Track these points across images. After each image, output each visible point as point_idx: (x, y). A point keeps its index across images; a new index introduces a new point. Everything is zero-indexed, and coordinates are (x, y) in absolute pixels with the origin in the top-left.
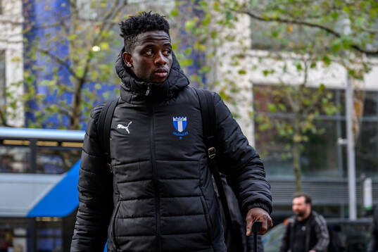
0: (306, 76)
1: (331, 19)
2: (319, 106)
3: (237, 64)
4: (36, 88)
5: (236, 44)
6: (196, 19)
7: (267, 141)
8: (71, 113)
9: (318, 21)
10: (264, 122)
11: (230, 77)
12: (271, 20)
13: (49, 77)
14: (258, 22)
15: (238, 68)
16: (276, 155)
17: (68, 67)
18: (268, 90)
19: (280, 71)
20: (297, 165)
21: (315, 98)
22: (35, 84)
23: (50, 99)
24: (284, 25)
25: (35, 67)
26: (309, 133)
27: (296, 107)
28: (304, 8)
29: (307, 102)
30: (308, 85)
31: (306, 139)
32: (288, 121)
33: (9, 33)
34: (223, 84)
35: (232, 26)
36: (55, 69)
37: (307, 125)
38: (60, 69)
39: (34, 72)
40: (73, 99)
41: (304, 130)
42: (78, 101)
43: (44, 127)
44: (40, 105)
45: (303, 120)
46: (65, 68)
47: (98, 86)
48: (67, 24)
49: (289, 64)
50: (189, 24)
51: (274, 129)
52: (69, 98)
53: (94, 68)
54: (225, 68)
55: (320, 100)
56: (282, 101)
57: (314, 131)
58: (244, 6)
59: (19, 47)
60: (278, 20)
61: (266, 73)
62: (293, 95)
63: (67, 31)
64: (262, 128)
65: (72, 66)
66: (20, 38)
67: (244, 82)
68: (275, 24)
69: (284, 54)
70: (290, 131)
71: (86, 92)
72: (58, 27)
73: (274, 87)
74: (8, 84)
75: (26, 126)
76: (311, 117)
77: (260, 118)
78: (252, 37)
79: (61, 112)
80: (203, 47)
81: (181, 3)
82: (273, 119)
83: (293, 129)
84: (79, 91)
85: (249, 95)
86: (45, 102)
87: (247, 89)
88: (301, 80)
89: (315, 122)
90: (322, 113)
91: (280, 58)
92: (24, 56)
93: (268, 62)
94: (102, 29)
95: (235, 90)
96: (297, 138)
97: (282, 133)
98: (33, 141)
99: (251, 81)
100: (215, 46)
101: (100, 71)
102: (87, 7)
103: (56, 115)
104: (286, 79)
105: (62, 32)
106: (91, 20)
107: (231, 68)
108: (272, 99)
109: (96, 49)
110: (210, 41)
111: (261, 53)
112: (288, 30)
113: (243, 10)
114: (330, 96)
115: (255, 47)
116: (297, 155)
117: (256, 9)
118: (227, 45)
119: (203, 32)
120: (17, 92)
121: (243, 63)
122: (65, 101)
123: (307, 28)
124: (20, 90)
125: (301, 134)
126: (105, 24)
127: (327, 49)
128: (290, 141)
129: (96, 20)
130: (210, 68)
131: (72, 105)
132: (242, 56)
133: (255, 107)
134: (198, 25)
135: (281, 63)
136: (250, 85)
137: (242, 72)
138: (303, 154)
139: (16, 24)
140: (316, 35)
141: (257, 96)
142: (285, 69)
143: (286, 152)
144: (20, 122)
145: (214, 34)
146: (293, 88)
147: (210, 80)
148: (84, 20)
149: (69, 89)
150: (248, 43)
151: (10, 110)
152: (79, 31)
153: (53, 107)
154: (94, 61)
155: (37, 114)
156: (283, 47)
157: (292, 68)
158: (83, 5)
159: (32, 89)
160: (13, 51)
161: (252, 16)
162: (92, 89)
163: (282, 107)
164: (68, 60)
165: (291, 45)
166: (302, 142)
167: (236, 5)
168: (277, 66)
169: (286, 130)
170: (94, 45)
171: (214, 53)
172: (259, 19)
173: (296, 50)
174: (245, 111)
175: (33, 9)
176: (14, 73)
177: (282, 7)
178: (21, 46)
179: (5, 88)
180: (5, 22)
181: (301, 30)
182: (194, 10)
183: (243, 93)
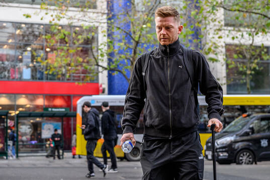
0: (253, 40)
1: (266, 10)
2: (260, 55)
3: (217, 34)
4: (114, 46)
5: (217, 23)
6: (197, 10)
7: (233, 73)
8: (131, 59)
9: (259, 11)
10: (231, 64)
11: (214, 40)
12: (235, 11)
13: (120, 41)
14: (228, 12)
15: (218, 36)
16: (237, 81)
17: (130, 36)
18: (233, 47)
19: (240, 37)
20: (248, 86)
21: (258, 51)
22: (113, 44)
23: (120, 52)
24: (242, 13)
25: (114, 36)
26: (254, 69)
27: (248, 56)
28: (252, 4)
29: (254, 54)
30: (254, 44)
31: (253, 72)
32: (243, 63)
33: (100, 18)
34: (210, 44)
35: (214, 14)
36: (123, 36)
37: (254, 65)
38: (126, 36)
39: (113, 38)
40: (133, 52)
41: (252, 68)
42: (135, 53)
44: (116, 55)
45: (252, 63)
46: (129, 36)
47: (145, 45)
48: (130, 13)
49: (245, 33)
50: (193, 13)
51: (237, 67)
52: (131, 52)
53: (143, 36)
54: (211, 36)
55: (260, 52)
56: (241, 53)
57: (257, 68)
58: (221, 3)
59: (105, 25)
60: (239, 11)
61: (233, 38)
62: (246, 49)
63: (130, 16)
64: (230, 67)
65: (132, 35)
66: (106, 21)
67: (221, 43)
68: (237, 12)
69: (242, 29)
70: (245, 69)
71: (139, 48)
72: (125, 15)
73: (236, 46)
74: (99, 44)
76: (256, 61)
77: (229, 61)
78: (225, 20)
79: (126, 58)
80: (200, 25)
81: (189, 2)
82: (236, 62)
83: (246, 67)
84: (136, 48)
85: (224, 50)
86: (118, 53)
87: (222, 47)
88: (251, 42)
89: (258, 64)
90: (262, 59)
91: (240, 31)
92: (108, 30)
93: (234, 33)
94: (148, 15)
95: (216, 47)
96: (248, 72)
97: (241, 69)
99: (224, 42)
100: (206, 25)
101: (146, 37)
102: (140, 4)
103: (124, 60)
104: (243, 41)
105: (127, 17)
106: (142, 12)
107: (214, 36)
108: (236, 52)
109: (144, 26)
110: (203, 22)
111: (230, 28)
112: (244, 16)
113: (221, 5)
114: (265, 50)
115: (227, 25)
116: (248, 81)
117: (227, 5)
118: (212, 24)
119: (200, 17)
120: (104, 49)
121: (220, 33)
122: (129, 53)
123: (254, 15)
124: (106, 48)
125: (251, 70)
126: (149, 13)
127: (264, 26)
128: (245, 74)
129: (145, 11)
130: (203, 36)
131: (132, 55)
132: (220, 30)
133: (226, 56)
134: (197, 14)
135: (240, 33)
136: (224, 45)
137: (220, 37)
138: (252, 81)
139: (104, 14)
140: (258, 19)
141: (228, 50)
142: (242, 36)
143: (243, 80)
145: (205, 18)
146: (247, 46)
147: (203, 42)
148: (139, 12)
149: (131, 46)
150: (223, 23)
151: (100, 57)
152: (135, 17)
153: (122, 56)
154: (144, 32)
155: (114, 60)
156: (241, 25)
157: (246, 36)
158: (138, 4)
159: (112, 47)
160: (102, 27)
161: (225, 9)
162: (142, 47)
163: (241, 56)
164: (130, 32)
165: (245, 24)
166: (251, 74)
167: (217, 3)
168: (239, 34)
169: (243, 68)
170: (144, 24)
171: (206, 28)
172: (229, 10)
173: (248, 26)
174: (221, 58)
175: (113, 6)
176: (102, 39)
177: (240, 4)
178: (106, 25)
179: (98, 47)
180: (98, 13)
181: (250, 16)
182: (195, 6)
183: (220, 48)
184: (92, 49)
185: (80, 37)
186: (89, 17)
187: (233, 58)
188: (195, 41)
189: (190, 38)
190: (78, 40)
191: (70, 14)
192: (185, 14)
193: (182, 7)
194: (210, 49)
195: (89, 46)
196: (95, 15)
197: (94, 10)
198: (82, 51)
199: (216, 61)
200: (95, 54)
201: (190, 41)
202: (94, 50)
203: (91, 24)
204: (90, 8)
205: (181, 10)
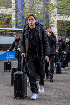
0: (67, 19)
3: (54, 17)
7: (60, 31)
9: (69, 9)
10: (59, 27)
11: (53, 19)
12: (61, 8)
15: (55, 17)
16: (61, 34)
20: (65, 35)
21: (69, 23)
22: (17, 20)
24: (63, 10)
25: (18, 17)
26: (68, 29)
27: (65, 25)
28: (67, 6)
29: (67, 24)
31: (67, 30)
32: (64, 27)
33: (13, 11)
35: (53, 10)
36: (21, 18)
37: (67, 28)
39: (17, 18)
42: (25, 23)
43: (19, 28)
44: (18, 24)
45: (67, 27)
46: (23, 17)
48: (23, 9)
49: (64, 16)
50: (46, 9)
51: (61, 29)
54: (52, 17)
56: (63, 23)
57: (69, 29)
58: (56, 6)
60: (62, 9)
61: (60, 18)
63: (23, 11)
64: (59, 28)
65: (24, 17)
66: (15, 12)
67: (56, 20)
68: (61, 9)
69: (63, 15)
70: (64, 29)
71: (27, 22)
72: (22, 10)
73: (61, 21)
75: (16, 28)
76: (68, 26)
77: (59, 26)
78: (57, 12)
80: (48, 14)
82: (61, 27)
84: (25, 22)
85: (57, 22)
86: (19, 24)
89: (69, 27)
91: (62, 16)
92: (16, 15)
93: (60, 16)
94: (30, 10)
95: (54, 22)
96: (65, 30)
97: (63, 29)
98: (17, 30)
100: (50, 13)
102: (27, 6)
103: (21, 26)
104: (63, 19)
106: (28, 9)
108: (61, 23)
109: (28, 14)
111: (59, 15)
115: (58, 14)
116: (65, 34)
117: (58, 6)
118: (53, 13)
119: (48, 11)
123: (67, 10)
124: (15, 22)
125: (66, 29)
130: (49, 17)
131: (24, 24)
132: (55, 15)
133: (58, 25)
134: (47, 9)
135: (63, 16)
136: (57, 21)
137: (55, 18)
138: (66, 33)
139: (14, 9)
140: (69, 11)
142: (63, 17)
143: (63, 33)
144: (15, 27)
145: (50, 11)
146: (65, 21)
147: (49, 20)
148: (26, 9)
149: (24, 21)
150: (56, 13)
151: (13, 25)
152: (25, 11)
153: (21, 24)
155: (18, 26)
156: (63, 14)
157: (64, 17)
158: (26, 6)
159: (17, 21)
160: (14, 14)
161: (57, 8)
163: (63, 24)
165: (64, 13)
166: (66, 31)
167: (54, 6)
171: (50, 15)
172: (59, 8)
173: (65, 14)
174: (56, 25)
175: (17, 7)
176: (14, 18)
177: (63, 6)
178: (15, 13)
179: (12, 21)
180: (12, 9)
181: (66, 10)
182: (47, 7)
183: (55, 22)
184: (10, 22)
185: (5, 18)
186: (9, 11)
187: (60, 25)
188: (46, 19)
189: (45, 18)
190: (5, 19)
191: (2, 10)
192: (43, 10)
193: (42, 7)
194: (51, 22)
195: (9, 21)
196: (11, 10)
197: (11, 8)
198: (6, 23)
199: (54, 26)
200: (11, 24)
201: (45, 19)
202: (11, 22)
203: (10, 13)
204: (9, 7)
205: (42, 8)
